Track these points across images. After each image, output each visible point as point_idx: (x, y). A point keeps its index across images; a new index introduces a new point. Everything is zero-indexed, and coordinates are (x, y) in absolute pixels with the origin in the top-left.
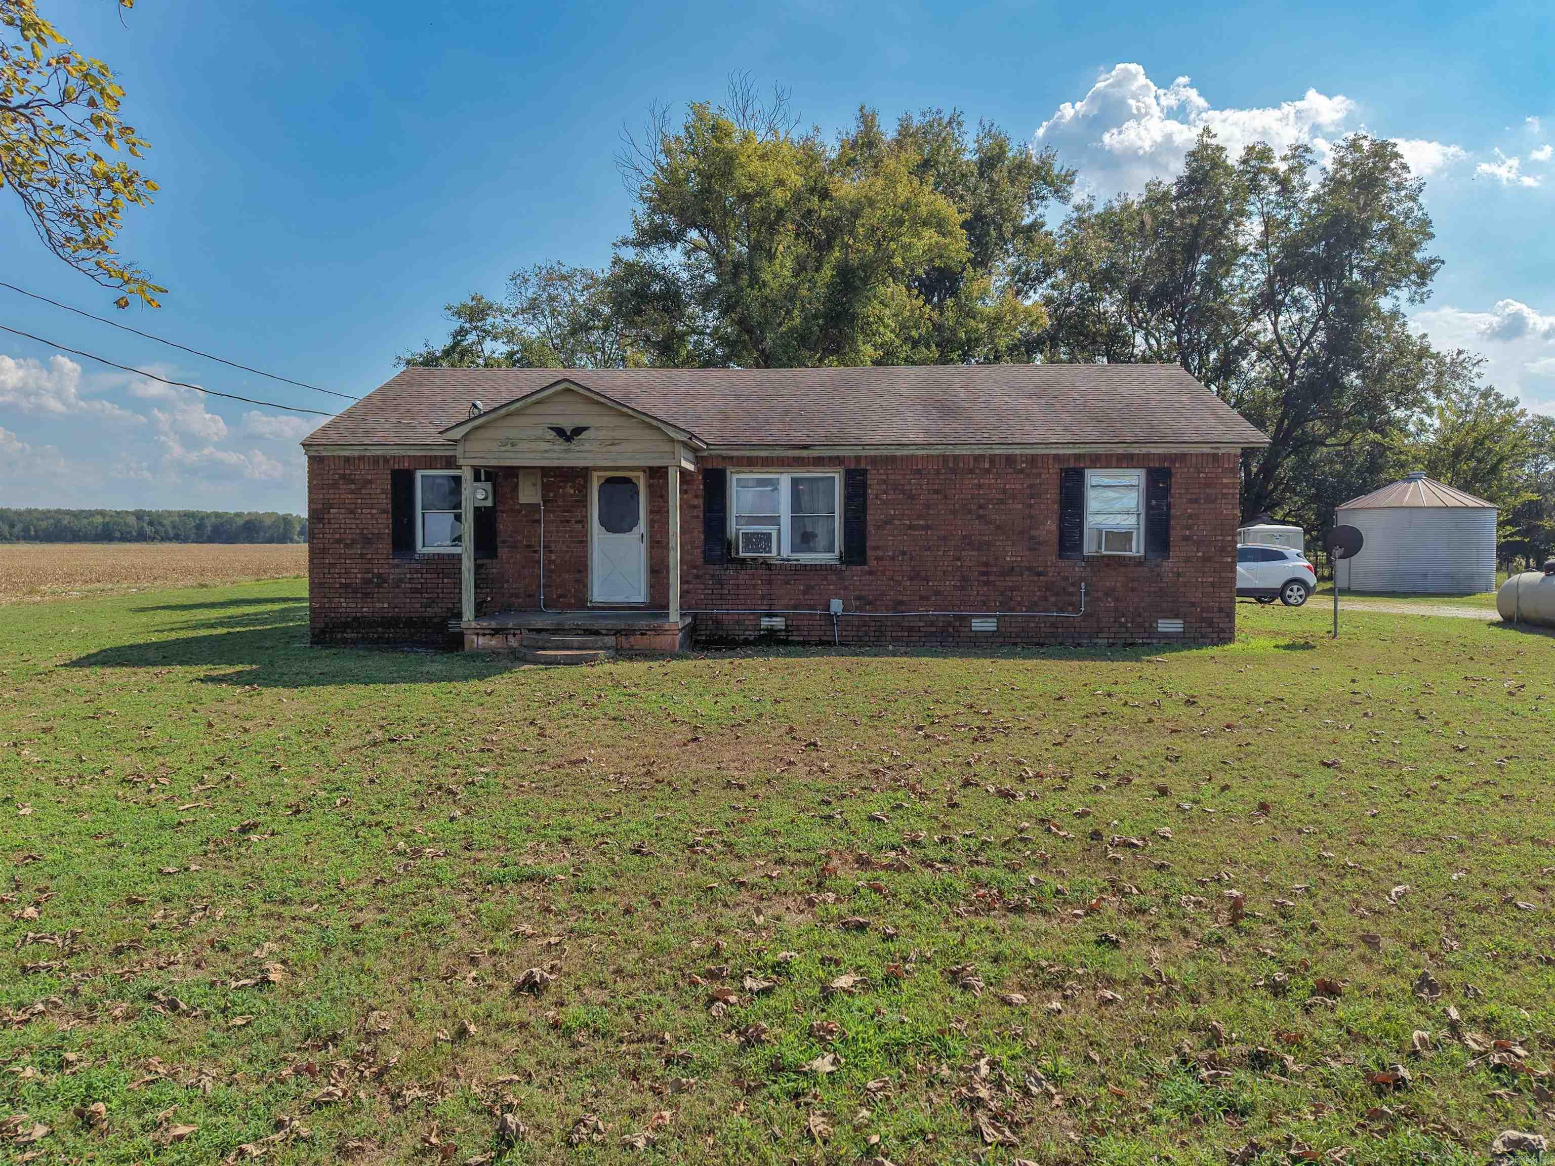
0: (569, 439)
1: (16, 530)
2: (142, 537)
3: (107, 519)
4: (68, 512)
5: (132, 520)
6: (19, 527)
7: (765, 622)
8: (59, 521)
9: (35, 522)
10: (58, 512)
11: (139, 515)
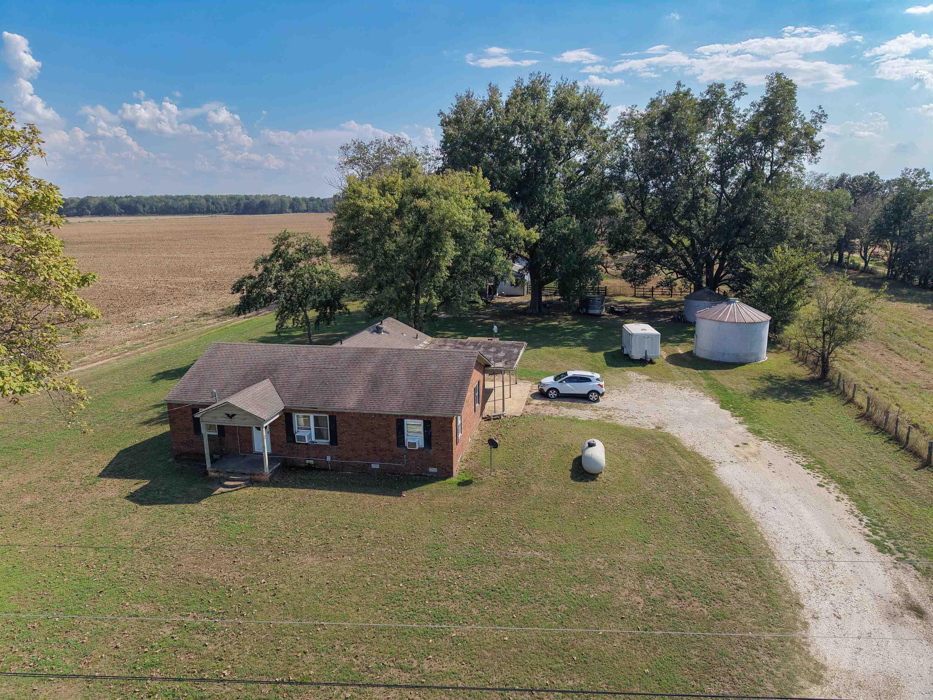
0: (231, 418)
1: (146, 208)
2: (208, 211)
3: (191, 202)
4: (171, 197)
5: (203, 201)
6: (147, 207)
7: (307, 461)
8: (167, 203)
9: (155, 203)
10: (167, 197)
11: (207, 198)
